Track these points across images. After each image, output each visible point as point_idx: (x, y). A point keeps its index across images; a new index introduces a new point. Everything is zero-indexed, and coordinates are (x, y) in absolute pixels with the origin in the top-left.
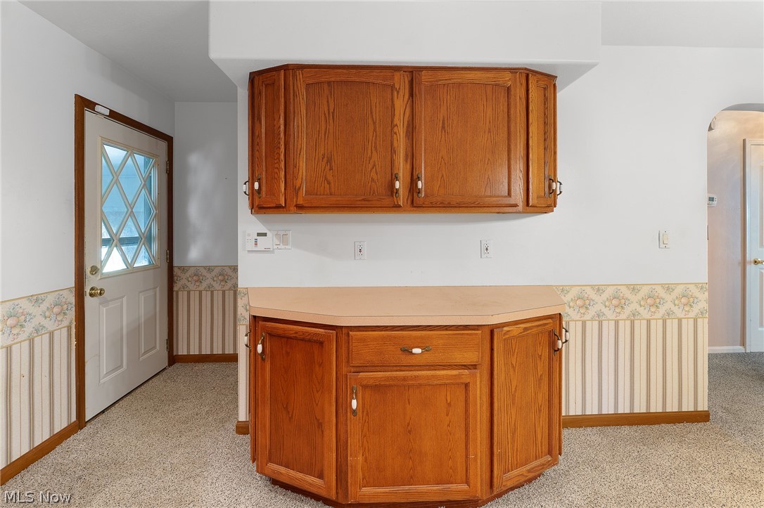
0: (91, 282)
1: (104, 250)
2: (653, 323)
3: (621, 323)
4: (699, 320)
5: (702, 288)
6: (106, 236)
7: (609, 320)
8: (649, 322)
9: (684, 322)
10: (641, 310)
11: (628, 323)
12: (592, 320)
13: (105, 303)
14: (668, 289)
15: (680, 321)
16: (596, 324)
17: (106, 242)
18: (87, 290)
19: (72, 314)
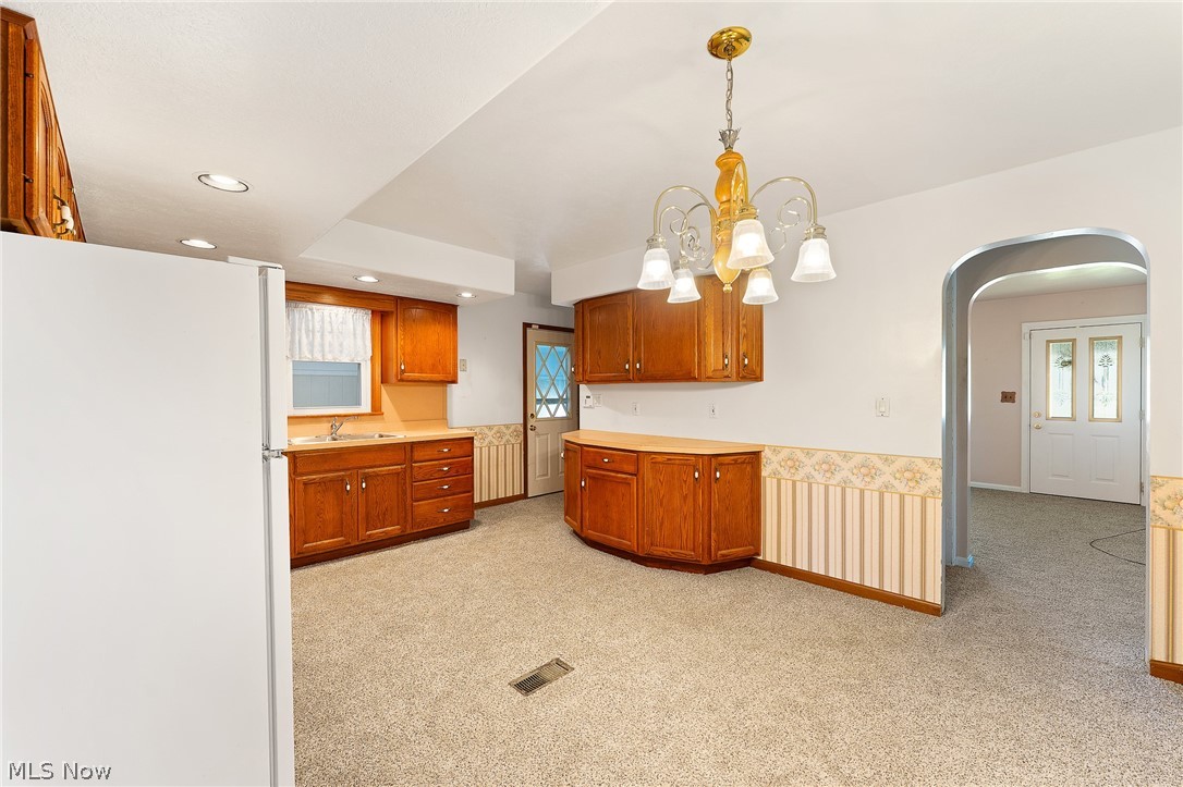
0: (531, 422)
1: (538, 406)
2: (867, 493)
3: (831, 489)
4: (928, 499)
5: (933, 464)
6: (539, 397)
7: (818, 483)
8: (862, 492)
9: (908, 499)
10: (853, 478)
11: (839, 489)
12: (802, 480)
13: (538, 435)
14: (886, 460)
15: (902, 497)
16: (806, 485)
17: (539, 401)
18: (529, 427)
19: (522, 437)
